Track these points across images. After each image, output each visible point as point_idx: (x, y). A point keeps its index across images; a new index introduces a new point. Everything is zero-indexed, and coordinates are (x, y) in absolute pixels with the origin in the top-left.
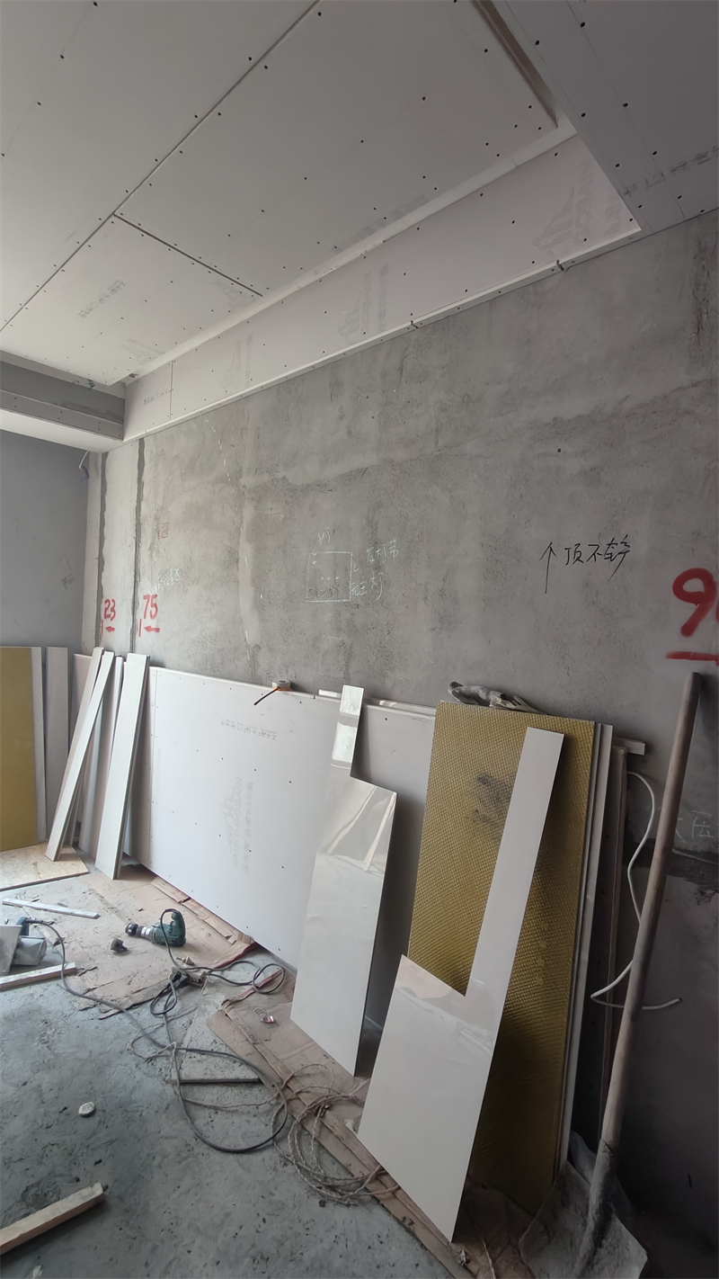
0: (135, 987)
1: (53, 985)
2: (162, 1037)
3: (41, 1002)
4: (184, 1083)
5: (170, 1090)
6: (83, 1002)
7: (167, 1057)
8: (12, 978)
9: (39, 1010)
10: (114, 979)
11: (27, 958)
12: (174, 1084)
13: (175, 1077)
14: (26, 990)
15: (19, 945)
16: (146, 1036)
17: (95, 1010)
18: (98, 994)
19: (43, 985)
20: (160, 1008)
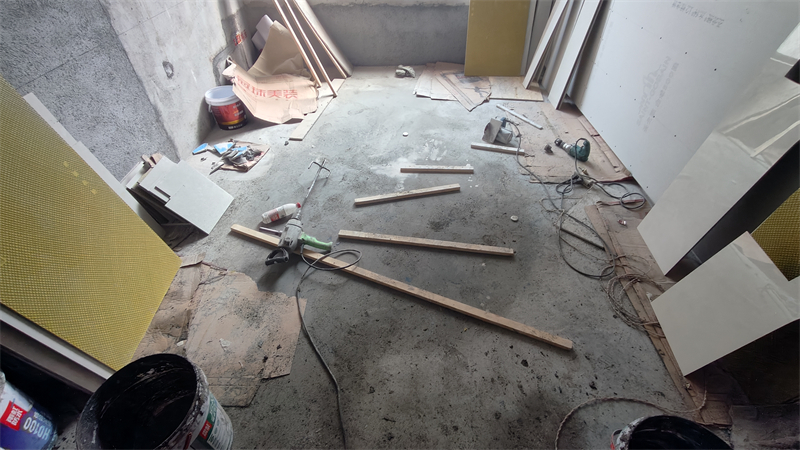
0: (551, 174)
1: (512, 156)
2: (558, 204)
3: (504, 163)
4: (562, 230)
5: (554, 229)
6: (524, 171)
7: (558, 214)
8: (494, 146)
9: (503, 166)
10: (542, 165)
11: (503, 139)
12: (557, 228)
13: (559, 225)
14: (499, 155)
15: (500, 131)
16: (550, 199)
17: (528, 177)
18: (532, 170)
19: (508, 155)
20: (561, 189)
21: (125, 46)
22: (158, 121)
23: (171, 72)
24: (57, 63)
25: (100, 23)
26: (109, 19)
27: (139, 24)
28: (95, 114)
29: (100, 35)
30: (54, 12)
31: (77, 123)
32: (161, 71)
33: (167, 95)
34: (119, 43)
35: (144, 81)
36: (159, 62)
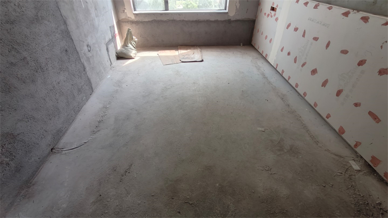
21: (72, 37)
22: (84, 71)
23: (90, 49)
24: (46, 44)
25: (63, 27)
26: (66, 25)
27: (78, 27)
28: (60, 67)
29: (63, 32)
30: (46, 22)
31: (53, 70)
32: (86, 48)
33: (88, 59)
34: (70, 36)
35: (79, 53)
36: (85, 44)
